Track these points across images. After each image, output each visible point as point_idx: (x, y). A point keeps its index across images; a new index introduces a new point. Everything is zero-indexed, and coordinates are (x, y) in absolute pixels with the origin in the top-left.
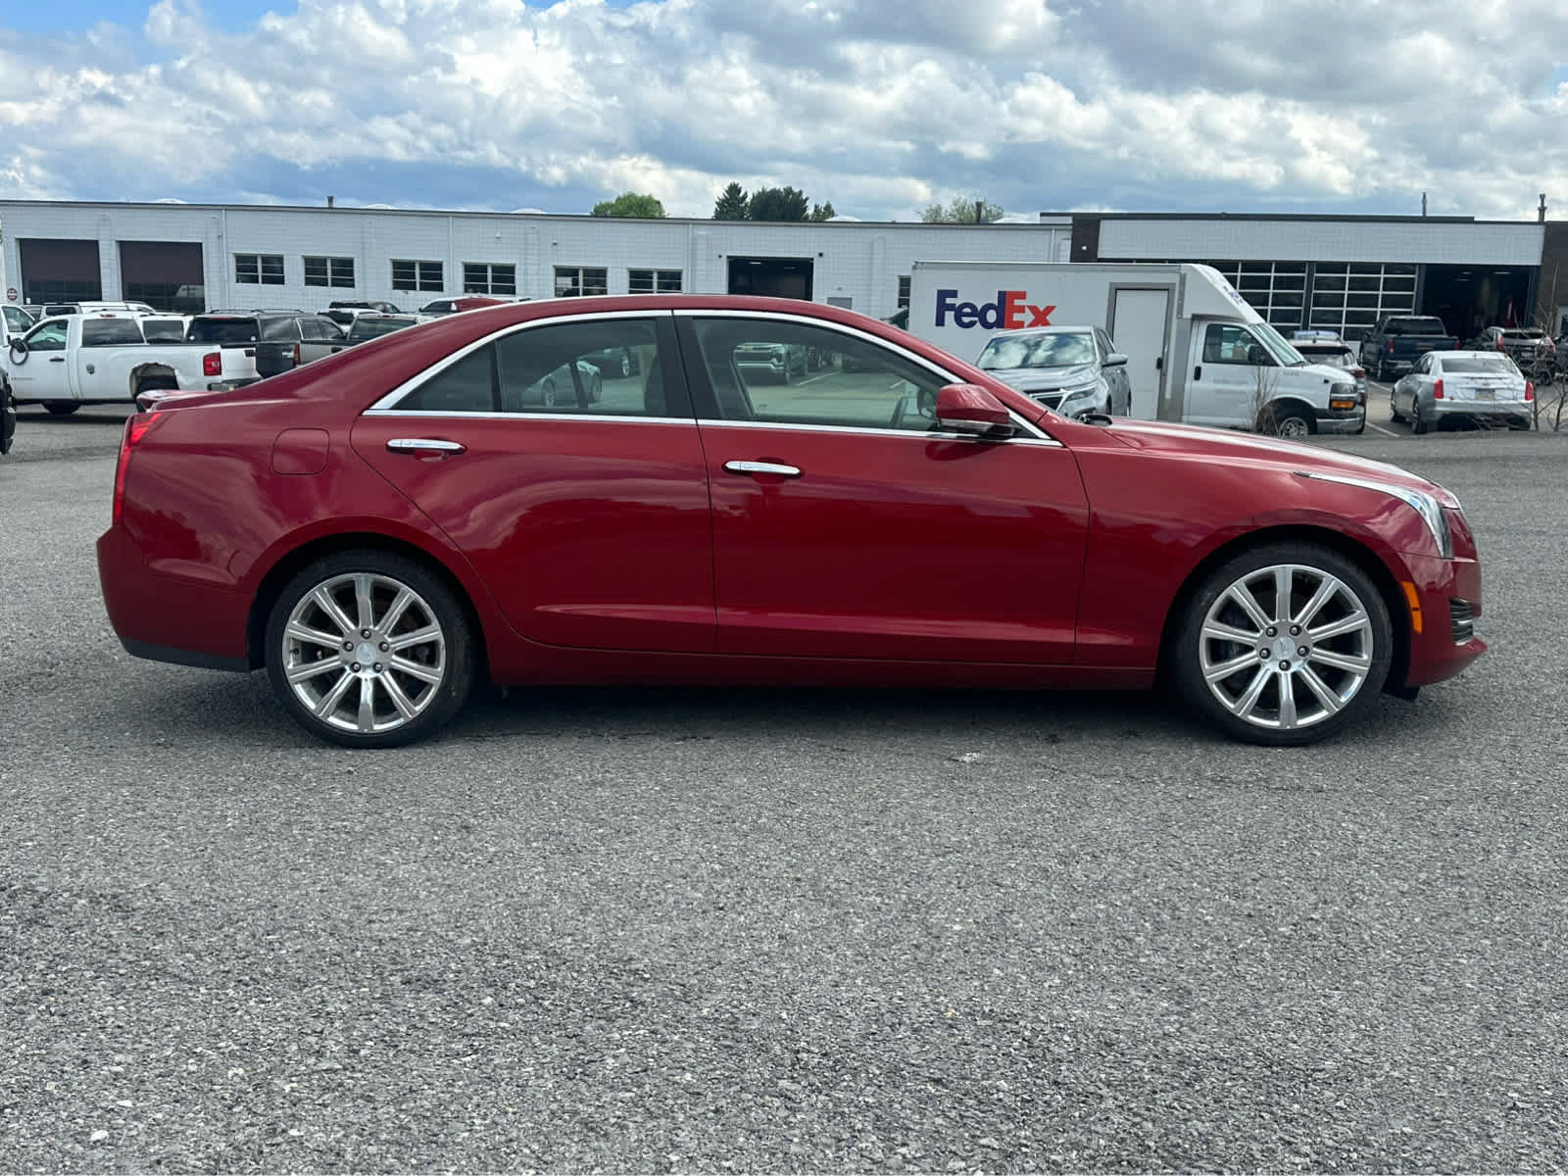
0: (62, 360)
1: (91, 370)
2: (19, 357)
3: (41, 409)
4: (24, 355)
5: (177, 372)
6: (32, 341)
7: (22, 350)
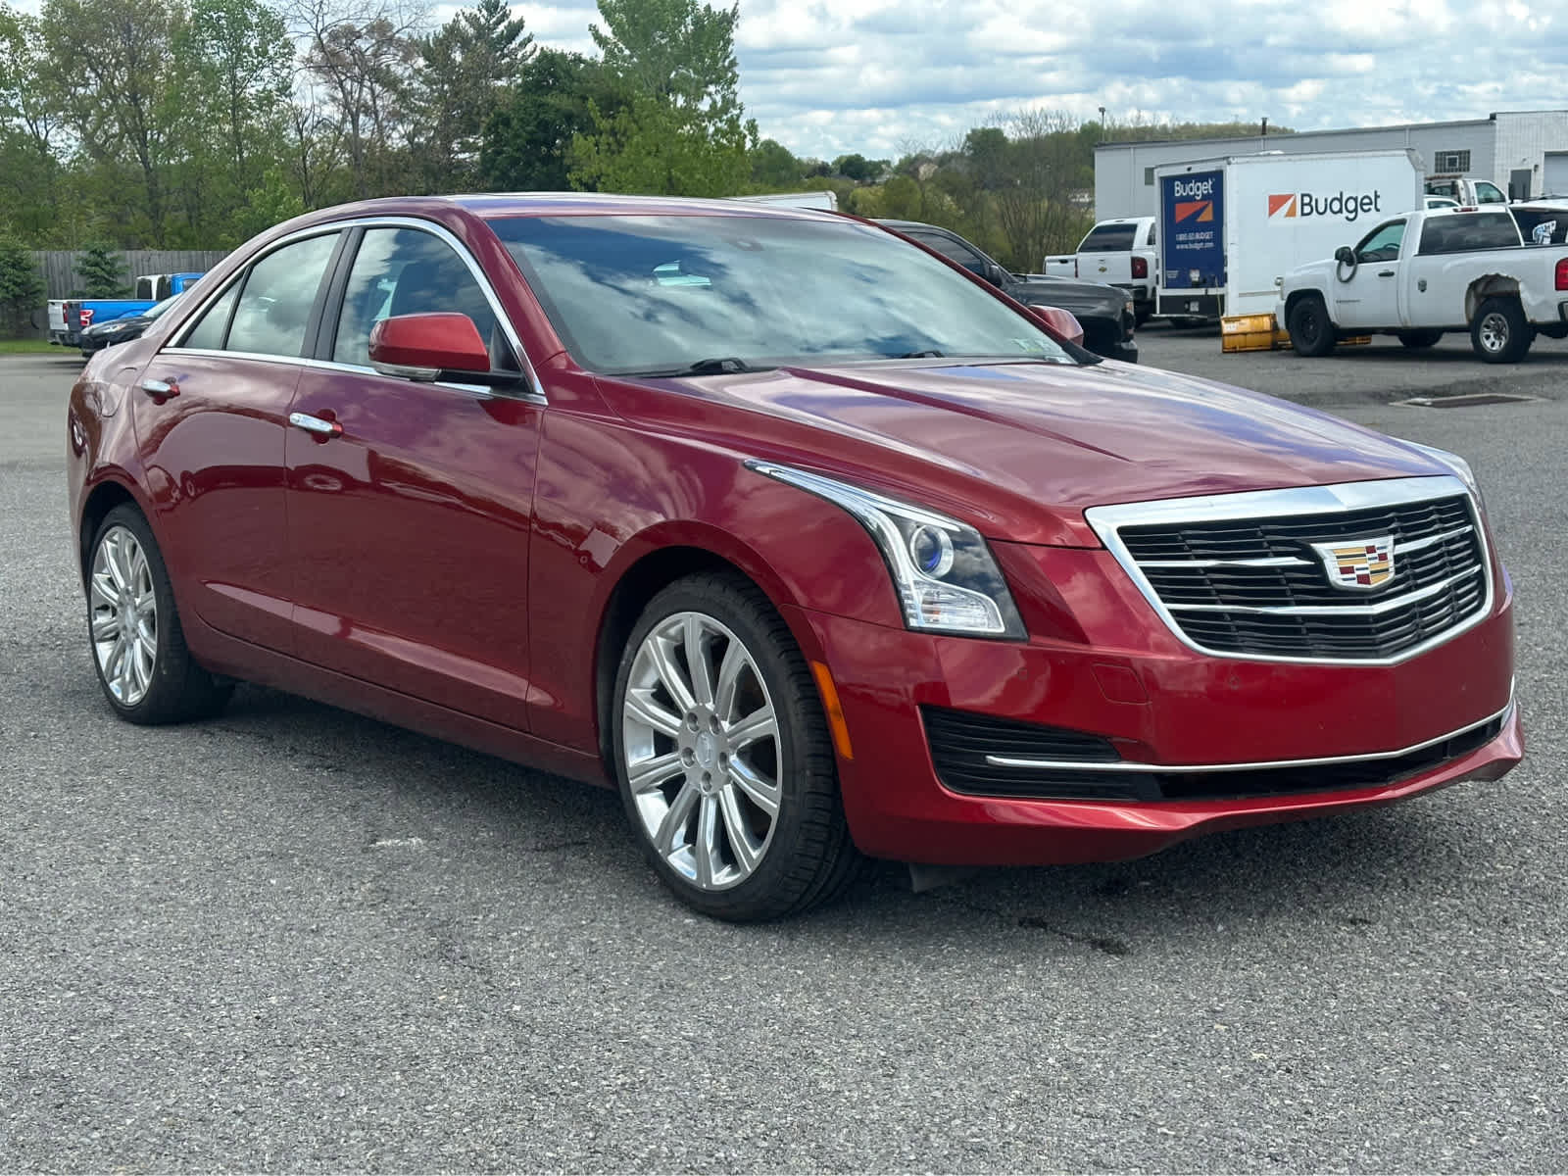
0: (1392, 274)
1: (1423, 287)
2: (1347, 271)
3: (1394, 342)
4: (1351, 269)
5: (1521, 287)
6: (1367, 249)
7: (1350, 263)
